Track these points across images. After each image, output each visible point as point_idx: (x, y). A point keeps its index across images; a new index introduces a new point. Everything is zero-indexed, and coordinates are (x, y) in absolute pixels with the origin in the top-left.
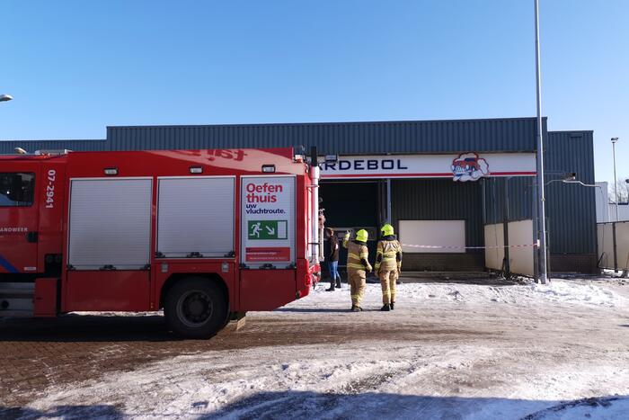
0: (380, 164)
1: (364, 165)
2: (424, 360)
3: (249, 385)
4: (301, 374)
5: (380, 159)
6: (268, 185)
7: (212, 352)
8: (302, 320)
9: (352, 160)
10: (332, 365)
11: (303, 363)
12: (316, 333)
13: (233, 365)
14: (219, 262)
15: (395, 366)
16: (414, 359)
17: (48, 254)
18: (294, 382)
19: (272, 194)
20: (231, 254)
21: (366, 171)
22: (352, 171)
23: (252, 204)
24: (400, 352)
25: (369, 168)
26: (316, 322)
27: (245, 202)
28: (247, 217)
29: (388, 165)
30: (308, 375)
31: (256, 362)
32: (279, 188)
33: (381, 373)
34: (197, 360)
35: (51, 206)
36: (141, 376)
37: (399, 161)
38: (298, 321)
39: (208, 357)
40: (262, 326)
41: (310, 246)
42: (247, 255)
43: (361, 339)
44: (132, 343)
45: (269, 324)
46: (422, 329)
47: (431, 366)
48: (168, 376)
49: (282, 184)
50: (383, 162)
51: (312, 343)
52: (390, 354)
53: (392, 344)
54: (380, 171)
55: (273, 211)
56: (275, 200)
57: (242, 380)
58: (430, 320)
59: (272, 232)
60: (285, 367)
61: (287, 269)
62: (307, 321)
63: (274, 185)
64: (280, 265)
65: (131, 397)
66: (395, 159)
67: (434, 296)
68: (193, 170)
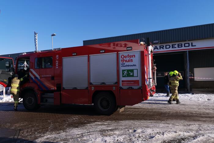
0: (183, 45)
1: (176, 46)
2: (202, 132)
3: (116, 139)
4: (141, 135)
5: (183, 43)
6: (129, 55)
7: (108, 121)
8: (148, 109)
9: (171, 44)
10: (156, 132)
11: (143, 129)
12: (153, 115)
13: (114, 128)
14: (111, 86)
15: (186, 134)
16: (197, 131)
17: (57, 84)
18: (136, 139)
19: (131, 59)
20: (116, 83)
21: (177, 49)
22: (171, 49)
23: (123, 63)
24: (191, 127)
25: (178, 47)
26: (154, 110)
27: (121, 62)
28: (122, 68)
29: (187, 45)
30: (144, 136)
31: (124, 127)
32: (134, 56)
33: (179, 138)
34: (101, 125)
35: (57, 67)
36: (79, 130)
37: (192, 43)
38: (147, 109)
39: (106, 123)
40: (132, 111)
41: (148, 79)
42: (122, 84)
43: (172, 119)
44: (83, 116)
45: (135, 110)
46: (203, 116)
47: (206, 136)
48: (88, 131)
49: (135, 54)
50: (185, 44)
51: (150, 120)
52: (185, 128)
53: (187, 123)
54: (183, 48)
55: (132, 66)
56: (132, 61)
57: (114, 136)
58: (207, 111)
59: (132, 74)
60: (135, 131)
61: (138, 89)
62: (151, 109)
63: (132, 55)
64: (136, 87)
65: (71, 140)
66: (190, 42)
67: (210, 100)
68: (101, 52)
